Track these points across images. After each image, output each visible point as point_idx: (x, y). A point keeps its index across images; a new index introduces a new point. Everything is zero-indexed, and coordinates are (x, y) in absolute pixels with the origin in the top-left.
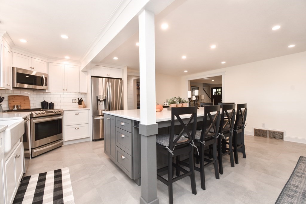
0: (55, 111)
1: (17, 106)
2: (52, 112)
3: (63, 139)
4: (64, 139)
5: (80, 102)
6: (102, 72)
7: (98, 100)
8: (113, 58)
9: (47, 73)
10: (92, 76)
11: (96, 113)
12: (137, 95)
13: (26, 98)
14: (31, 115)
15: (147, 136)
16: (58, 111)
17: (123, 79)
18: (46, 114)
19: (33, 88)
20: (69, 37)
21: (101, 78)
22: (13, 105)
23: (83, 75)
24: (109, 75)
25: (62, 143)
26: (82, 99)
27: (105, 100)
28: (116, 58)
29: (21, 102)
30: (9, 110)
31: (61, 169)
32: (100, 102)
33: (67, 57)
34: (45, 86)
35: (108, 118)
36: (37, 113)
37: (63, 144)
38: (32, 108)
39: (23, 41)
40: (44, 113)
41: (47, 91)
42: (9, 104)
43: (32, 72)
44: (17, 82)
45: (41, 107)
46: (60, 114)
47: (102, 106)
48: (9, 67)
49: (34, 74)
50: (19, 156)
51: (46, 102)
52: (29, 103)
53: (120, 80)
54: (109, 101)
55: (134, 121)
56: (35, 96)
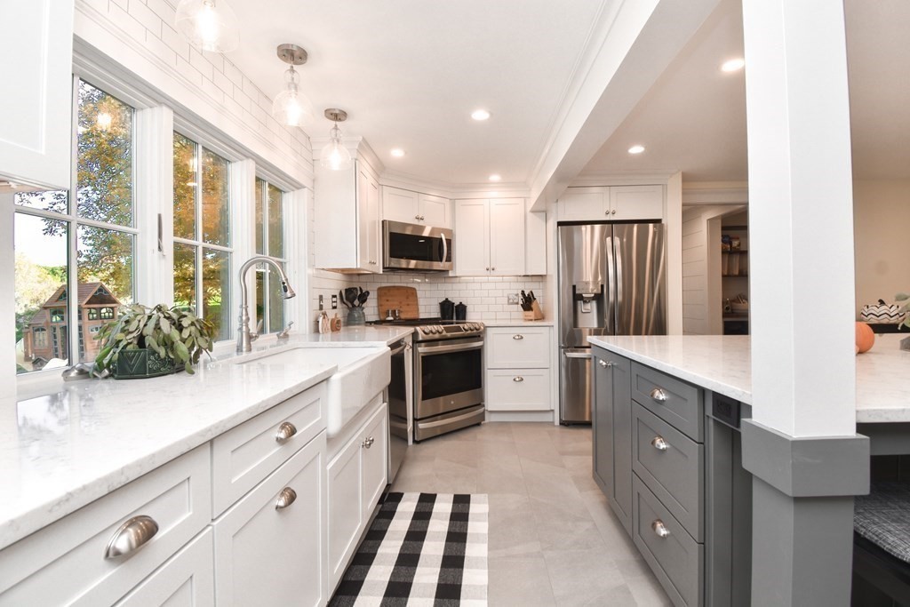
0: (466, 327)
1: (394, 312)
2: (459, 329)
3: (484, 406)
4: (486, 403)
5: (528, 302)
6: (593, 205)
7: (577, 298)
8: (627, 151)
9: (451, 228)
10: (560, 224)
11: (571, 338)
12: (723, 276)
13: (411, 293)
14: (415, 334)
15: (797, 500)
16: (472, 328)
17: (663, 222)
18: (444, 333)
19: (426, 268)
20: (491, 114)
21: (589, 226)
22: (385, 308)
23: (535, 221)
24: (613, 213)
25: (482, 416)
26: (532, 292)
27: (599, 298)
28: (636, 150)
29: (401, 303)
30: (378, 319)
31: (469, 496)
32: (585, 302)
33: (495, 178)
34: (446, 261)
35: (604, 364)
36: (426, 331)
37: (484, 420)
38: (422, 316)
39: (397, 153)
40: (440, 330)
41: (451, 274)
42: (380, 305)
43: (422, 228)
44: (391, 256)
45: (439, 316)
46: (478, 334)
47: (589, 317)
48: (375, 222)
49: (426, 233)
50: (370, 444)
51: (449, 302)
52: (417, 305)
53: (654, 227)
54: (611, 298)
55: (715, 395)
56: (427, 287)
